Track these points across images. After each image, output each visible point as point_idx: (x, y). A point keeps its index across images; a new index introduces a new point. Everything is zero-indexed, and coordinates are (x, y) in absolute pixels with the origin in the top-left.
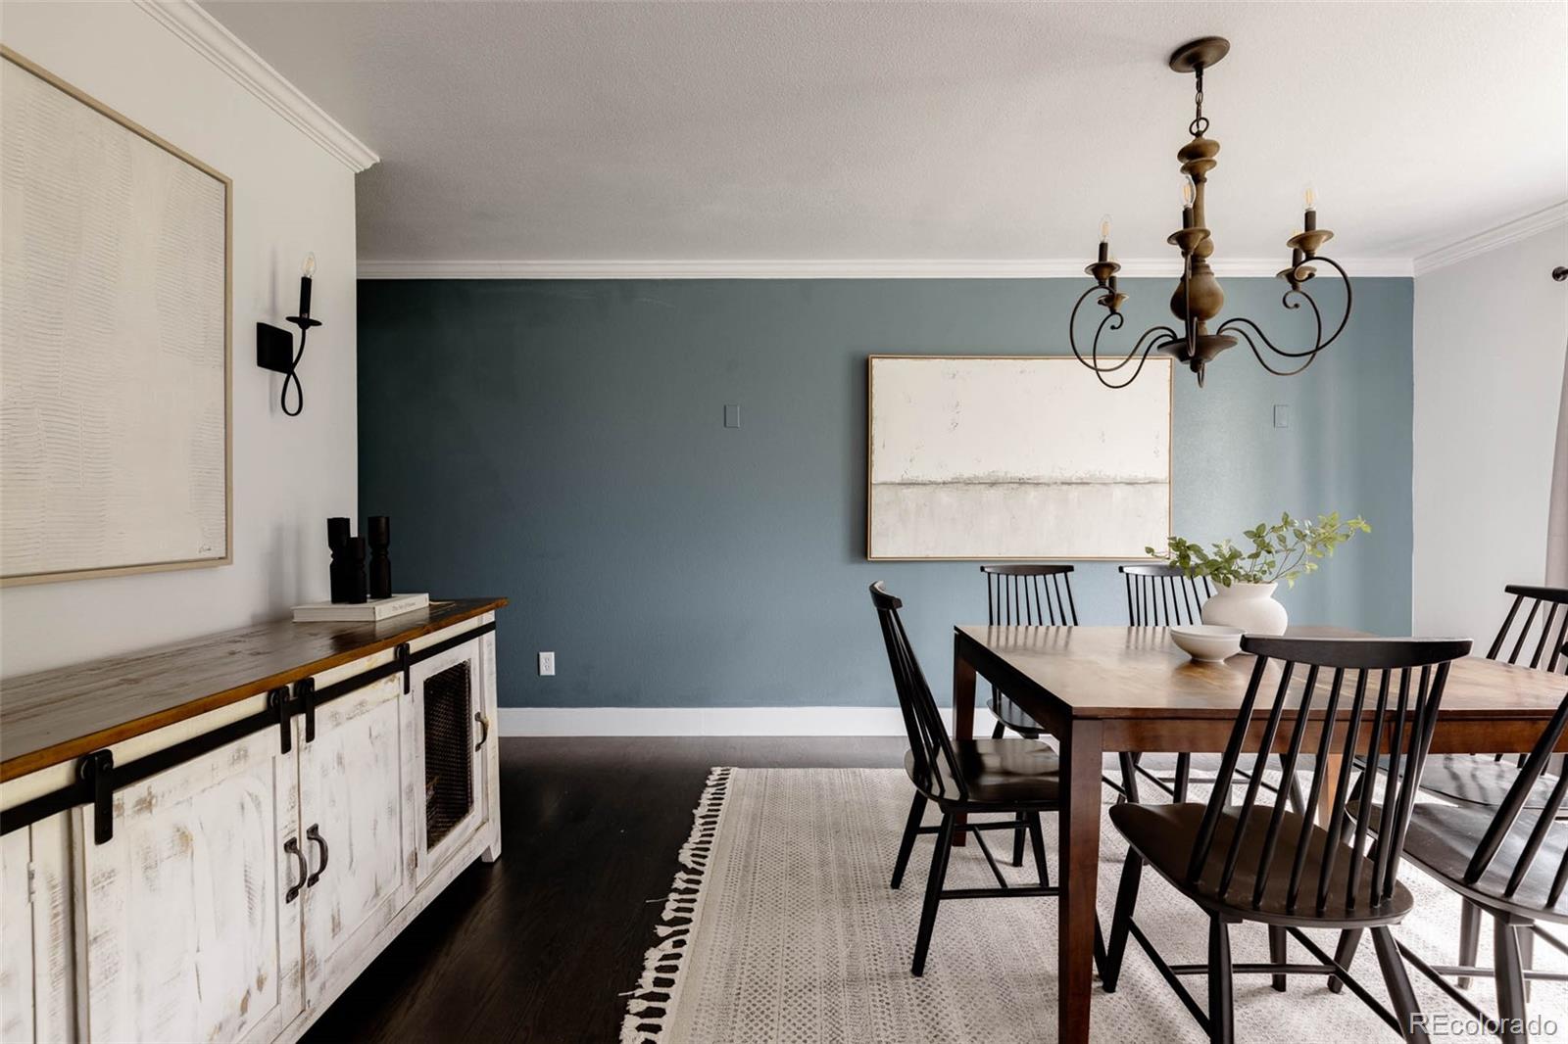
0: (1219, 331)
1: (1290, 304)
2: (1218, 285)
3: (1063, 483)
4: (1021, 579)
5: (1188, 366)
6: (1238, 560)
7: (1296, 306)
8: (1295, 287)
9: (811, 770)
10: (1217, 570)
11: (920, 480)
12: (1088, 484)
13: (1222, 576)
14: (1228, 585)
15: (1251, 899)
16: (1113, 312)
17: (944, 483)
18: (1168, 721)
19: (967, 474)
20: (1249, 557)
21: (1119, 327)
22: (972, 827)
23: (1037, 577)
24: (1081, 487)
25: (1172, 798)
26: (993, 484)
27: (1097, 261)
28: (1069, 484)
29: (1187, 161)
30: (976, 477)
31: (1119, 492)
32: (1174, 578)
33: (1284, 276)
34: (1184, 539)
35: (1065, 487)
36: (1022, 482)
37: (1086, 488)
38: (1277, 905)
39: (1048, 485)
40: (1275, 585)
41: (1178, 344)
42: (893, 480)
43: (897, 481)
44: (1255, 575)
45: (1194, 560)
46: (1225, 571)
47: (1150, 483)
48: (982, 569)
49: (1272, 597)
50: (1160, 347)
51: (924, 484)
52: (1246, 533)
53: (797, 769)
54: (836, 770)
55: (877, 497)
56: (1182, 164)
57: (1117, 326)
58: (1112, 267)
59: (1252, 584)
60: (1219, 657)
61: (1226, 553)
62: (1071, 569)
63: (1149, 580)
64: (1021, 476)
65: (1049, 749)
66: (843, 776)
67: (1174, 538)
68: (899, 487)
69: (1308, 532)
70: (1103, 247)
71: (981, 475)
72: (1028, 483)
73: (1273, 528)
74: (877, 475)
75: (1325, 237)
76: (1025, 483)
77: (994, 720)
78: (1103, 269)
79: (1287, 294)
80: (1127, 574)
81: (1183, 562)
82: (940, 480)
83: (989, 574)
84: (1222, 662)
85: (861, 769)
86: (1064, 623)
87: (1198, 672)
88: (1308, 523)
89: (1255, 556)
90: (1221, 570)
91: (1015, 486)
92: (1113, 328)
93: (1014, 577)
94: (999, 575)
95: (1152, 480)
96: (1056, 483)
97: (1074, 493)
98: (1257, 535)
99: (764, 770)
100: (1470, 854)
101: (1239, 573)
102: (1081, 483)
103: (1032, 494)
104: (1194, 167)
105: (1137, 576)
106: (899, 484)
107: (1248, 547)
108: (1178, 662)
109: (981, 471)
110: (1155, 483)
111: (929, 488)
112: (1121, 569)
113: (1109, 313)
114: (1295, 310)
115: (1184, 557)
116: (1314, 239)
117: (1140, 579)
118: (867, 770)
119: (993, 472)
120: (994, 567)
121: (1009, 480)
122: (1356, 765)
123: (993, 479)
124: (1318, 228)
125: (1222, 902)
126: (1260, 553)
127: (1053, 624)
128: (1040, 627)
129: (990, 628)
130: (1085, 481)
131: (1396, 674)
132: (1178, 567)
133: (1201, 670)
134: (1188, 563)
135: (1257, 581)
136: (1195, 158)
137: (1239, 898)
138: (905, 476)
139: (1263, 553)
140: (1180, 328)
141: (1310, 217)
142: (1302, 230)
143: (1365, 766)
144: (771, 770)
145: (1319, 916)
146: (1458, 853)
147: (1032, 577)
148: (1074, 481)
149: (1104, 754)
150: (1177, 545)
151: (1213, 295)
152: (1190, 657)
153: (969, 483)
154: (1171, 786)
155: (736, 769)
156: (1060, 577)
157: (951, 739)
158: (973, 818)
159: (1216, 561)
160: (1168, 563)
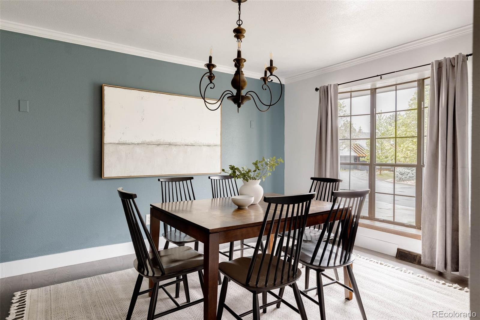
0: (246, 94)
1: (264, 89)
2: (246, 79)
3: (185, 145)
4: (174, 183)
5: (237, 105)
6: (250, 173)
7: (266, 89)
8: (265, 83)
9: (75, 281)
10: (244, 176)
11: (127, 142)
12: (194, 145)
13: (246, 178)
14: (248, 181)
15: (265, 284)
16: (211, 82)
17: (138, 144)
18: (239, 230)
19: (148, 140)
20: (253, 171)
21: (213, 88)
22: (161, 287)
23: (180, 182)
24: (192, 147)
25: (228, 258)
26: (159, 145)
27: (208, 63)
28: (188, 145)
29: (236, 34)
30: (151, 142)
31: (205, 149)
32: (226, 180)
33: (262, 79)
34: (234, 166)
35: (186, 147)
36: (170, 144)
37: (194, 147)
38: (271, 284)
39: (180, 145)
40: (260, 180)
41: (233, 97)
42: (115, 142)
43: (117, 143)
44: (255, 177)
45: (237, 173)
46: (247, 177)
47: (215, 146)
48: (159, 180)
49: (259, 184)
50: (228, 98)
51: (129, 144)
52: (253, 163)
53: (67, 282)
54: (89, 278)
55: (107, 150)
56: (235, 34)
57: (212, 88)
58: (214, 66)
59: (254, 180)
60: (246, 206)
61: (247, 171)
62: (192, 178)
63: (218, 181)
64: (170, 142)
65: (191, 248)
66: (93, 280)
67: (231, 166)
68: (118, 145)
69: (268, 163)
70: (210, 58)
71: (154, 141)
72: (172, 145)
73: (260, 162)
74: (107, 139)
75: (275, 69)
76: (171, 145)
77: (165, 241)
78: (210, 66)
79: (263, 85)
80: (211, 179)
81: (234, 173)
82: (136, 143)
83: (162, 182)
84: (247, 207)
85: (102, 275)
86: (190, 199)
87: (241, 212)
88: (269, 160)
89: (255, 171)
90: (246, 177)
91: (168, 146)
92: (211, 88)
93: (171, 183)
94: (165, 182)
95: (215, 145)
96: (183, 145)
97: (189, 149)
98: (255, 164)
99: (48, 287)
100: (311, 256)
101: (251, 177)
102: (192, 145)
103: (174, 149)
104: (239, 36)
105: (214, 180)
106: (117, 144)
107: (253, 168)
108: (233, 209)
109: (154, 139)
110: (216, 146)
111: (132, 146)
112: (209, 178)
113: (210, 82)
114: (265, 90)
115: (234, 172)
116: (273, 69)
117: (215, 181)
118: (105, 275)
119: (159, 140)
120: (165, 179)
121: (165, 144)
122: (279, 236)
123: (158, 143)
124: (273, 66)
125: (257, 287)
126: (256, 170)
127: (186, 200)
128: (181, 202)
129: (162, 204)
130: (193, 144)
131: (286, 206)
132: (232, 176)
133: (242, 211)
134: (235, 174)
135: (255, 179)
136: (239, 33)
137: (261, 285)
138: (120, 141)
139: (257, 170)
140: (235, 92)
141: (271, 61)
142: (269, 66)
143: (282, 235)
144: (52, 286)
145: (274, 286)
146: (308, 256)
147: (178, 182)
148: (189, 144)
149: (220, 245)
150: (232, 168)
151: (244, 82)
152: (237, 207)
153: (149, 144)
154: (228, 254)
155: (30, 290)
156: (189, 181)
157: (149, 253)
158: (161, 283)
159: (244, 173)
160: (228, 174)
